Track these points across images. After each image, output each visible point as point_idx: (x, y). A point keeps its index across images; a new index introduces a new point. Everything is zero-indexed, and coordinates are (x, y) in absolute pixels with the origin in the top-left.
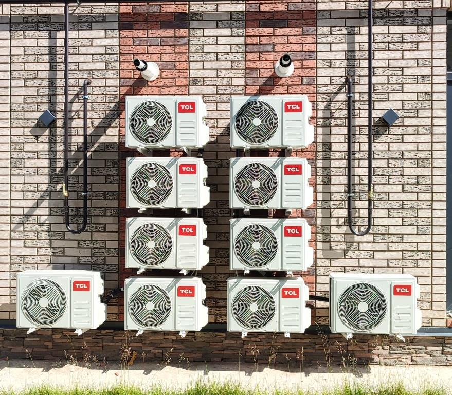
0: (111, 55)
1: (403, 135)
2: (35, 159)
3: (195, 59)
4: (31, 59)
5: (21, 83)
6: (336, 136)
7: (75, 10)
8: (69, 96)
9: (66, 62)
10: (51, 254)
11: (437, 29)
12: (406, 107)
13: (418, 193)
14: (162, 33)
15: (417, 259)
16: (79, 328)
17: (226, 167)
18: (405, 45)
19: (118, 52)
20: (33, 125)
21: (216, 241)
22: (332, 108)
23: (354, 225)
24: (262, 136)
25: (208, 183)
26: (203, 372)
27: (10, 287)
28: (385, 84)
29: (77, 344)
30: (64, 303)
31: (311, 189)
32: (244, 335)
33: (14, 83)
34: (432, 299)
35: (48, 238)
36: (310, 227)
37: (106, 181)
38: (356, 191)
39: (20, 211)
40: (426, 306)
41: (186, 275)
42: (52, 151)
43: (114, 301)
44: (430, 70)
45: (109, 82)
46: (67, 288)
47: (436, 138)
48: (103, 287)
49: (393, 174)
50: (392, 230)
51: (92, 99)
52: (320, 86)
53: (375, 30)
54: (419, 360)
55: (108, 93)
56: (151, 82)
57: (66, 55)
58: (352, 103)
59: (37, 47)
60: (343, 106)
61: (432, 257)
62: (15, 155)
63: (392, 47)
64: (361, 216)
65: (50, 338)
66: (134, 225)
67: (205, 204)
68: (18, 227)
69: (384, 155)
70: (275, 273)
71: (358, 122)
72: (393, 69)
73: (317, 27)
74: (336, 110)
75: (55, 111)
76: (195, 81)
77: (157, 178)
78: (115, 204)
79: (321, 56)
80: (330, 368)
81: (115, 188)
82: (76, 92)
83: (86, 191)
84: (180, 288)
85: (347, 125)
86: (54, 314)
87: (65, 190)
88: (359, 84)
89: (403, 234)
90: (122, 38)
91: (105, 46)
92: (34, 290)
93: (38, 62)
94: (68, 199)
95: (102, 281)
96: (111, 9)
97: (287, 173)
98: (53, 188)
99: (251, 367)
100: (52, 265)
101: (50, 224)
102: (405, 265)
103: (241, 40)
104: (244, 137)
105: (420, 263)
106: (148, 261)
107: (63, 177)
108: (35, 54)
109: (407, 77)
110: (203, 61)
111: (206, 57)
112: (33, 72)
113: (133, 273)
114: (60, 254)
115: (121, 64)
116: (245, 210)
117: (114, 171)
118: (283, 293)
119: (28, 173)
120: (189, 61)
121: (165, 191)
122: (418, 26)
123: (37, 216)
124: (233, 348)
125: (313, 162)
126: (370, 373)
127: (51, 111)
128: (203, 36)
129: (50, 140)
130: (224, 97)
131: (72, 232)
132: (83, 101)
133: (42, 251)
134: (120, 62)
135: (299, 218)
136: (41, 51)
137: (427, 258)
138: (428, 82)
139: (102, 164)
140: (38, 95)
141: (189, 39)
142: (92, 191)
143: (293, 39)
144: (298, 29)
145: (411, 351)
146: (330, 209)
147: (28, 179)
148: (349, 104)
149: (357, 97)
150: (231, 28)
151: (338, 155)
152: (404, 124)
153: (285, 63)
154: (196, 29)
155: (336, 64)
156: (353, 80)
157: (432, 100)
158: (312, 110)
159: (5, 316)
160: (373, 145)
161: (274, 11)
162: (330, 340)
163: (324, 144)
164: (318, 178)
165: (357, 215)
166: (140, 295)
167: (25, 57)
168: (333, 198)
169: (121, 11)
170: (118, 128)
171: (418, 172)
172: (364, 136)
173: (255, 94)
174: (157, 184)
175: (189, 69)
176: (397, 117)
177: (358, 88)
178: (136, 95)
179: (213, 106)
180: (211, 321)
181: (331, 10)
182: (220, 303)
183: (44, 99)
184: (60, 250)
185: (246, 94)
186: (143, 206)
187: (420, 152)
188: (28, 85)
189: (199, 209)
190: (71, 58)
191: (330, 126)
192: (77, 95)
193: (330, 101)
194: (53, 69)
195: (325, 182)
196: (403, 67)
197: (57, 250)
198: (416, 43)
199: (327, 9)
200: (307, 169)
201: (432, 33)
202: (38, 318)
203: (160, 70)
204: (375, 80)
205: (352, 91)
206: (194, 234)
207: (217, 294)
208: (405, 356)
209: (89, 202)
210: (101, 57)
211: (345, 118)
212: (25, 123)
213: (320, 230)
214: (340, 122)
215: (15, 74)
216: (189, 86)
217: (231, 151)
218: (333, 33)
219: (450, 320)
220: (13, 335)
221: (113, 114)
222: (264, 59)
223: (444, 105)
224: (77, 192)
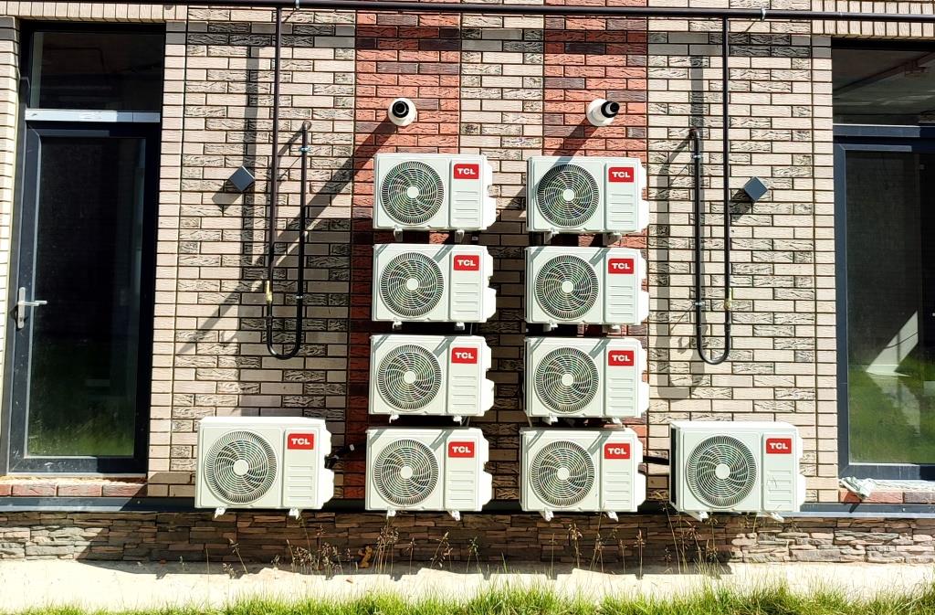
0: (343, 87)
1: (772, 215)
2: (218, 241)
3: (469, 96)
4: (218, 87)
5: (200, 123)
6: (676, 215)
7: (289, 17)
8: (278, 146)
9: (276, 94)
10: (240, 391)
11: (818, 63)
12: (777, 174)
13: (795, 300)
14: (421, 56)
15: (795, 401)
16: (290, 509)
17: (515, 258)
18: (774, 84)
19: (354, 83)
20: (217, 188)
21: (503, 371)
22: (670, 173)
23: (705, 348)
24: (576, 215)
25: (492, 285)
27: (171, 445)
28: (746, 140)
29: (277, 537)
30: (272, 468)
33: (190, 123)
34: (817, 461)
35: (235, 365)
36: (644, 351)
37: (330, 277)
38: (706, 297)
39: (191, 324)
40: (811, 470)
41: (463, 425)
42: (247, 229)
43: (340, 467)
44: (810, 122)
45: (339, 127)
46: (277, 444)
47: (820, 221)
48: (330, 444)
49: (759, 273)
50: (759, 356)
51: (312, 151)
52: (653, 141)
53: (732, 62)
54: (800, 554)
55: (337, 142)
56: (403, 127)
57: (276, 84)
58: (700, 167)
59: (228, 69)
60: (686, 172)
61: (816, 396)
62: (186, 235)
63: (755, 87)
64: (714, 334)
65: (233, 527)
66: (384, 347)
67: (490, 315)
68: (186, 351)
69: (747, 245)
70: (587, 422)
71: (709, 195)
72: (757, 119)
73: (647, 55)
74: (676, 176)
75: (254, 168)
76: (469, 129)
77: (420, 276)
78: (343, 312)
79: (653, 97)
81: (343, 288)
82: (287, 140)
83: (300, 293)
84: (452, 444)
85: (692, 199)
86: (257, 486)
87: (268, 290)
88: (709, 140)
89: (774, 362)
90: (360, 61)
91: (334, 72)
93: (228, 93)
94: (272, 305)
96: (345, 18)
97: (612, 271)
98: (245, 288)
100: (240, 409)
101: (239, 344)
102: (778, 408)
103: (538, 70)
104: (549, 215)
105: (800, 406)
107: (264, 269)
108: (224, 81)
109: (778, 131)
110: (481, 99)
111: (485, 94)
112: (220, 108)
114: (254, 392)
115: (358, 99)
117: (343, 262)
118: (607, 452)
119: (206, 264)
120: (460, 99)
121: (431, 295)
122: (792, 58)
123: (219, 330)
124: (521, 540)
125: (645, 252)
127: (247, 168)
128: (482, 63)
129: (244, 212)
130: (512, 153)
131: (278, 356)
132: (299, 154)
133: (225, 387)
134: (356, 96)
136: (234, 77)
137: (809, 398)
138: (807, 139)
139: (324, 250)
140: (226, 143)
141: (461, 66)
142: (307, 293)
143: (612, 72)
144: (621, 57)
145: (788, 540)
146: (669, 324)
147: (205, 273)
148: (696, 167)
149: (706, 158)
150: (523, 53)
151: (679, 243)
152: (775, 200)
154: (472, 51)
155: (675, 109)
156: (702, 133)
159: (160, 492)
160: (731, 229)
161: (586, 30)
163: (659, 226)
164: (650, 275)
165: (708, 333)
166: (392, 455)
167: (207, 85)
168: (673, 307)
169: (360, 21)
170: (351, 196)
171: (795, 269)
172: (718, 216)
173: (558, 150)
174: (420, 284)
175: (461, 111)
176: (764, 190)
177: (707, 146)
179: (496, 165)
180: (496, 496)
181: (668, 32)
183: (236, 149)
184: (253, 385)
185: (544, 151)
186: (398, 318)
187: (797, 241)
188: (211, 127)
190: (283, 89)
191: (667, 200)
192: (289, 144)
193: (668, 163)
194: (251, 103)
195: (661, 282)
196: (771, 117)
197: (248, 385)
198: (790, 84)
199: (663, 29)
200: (640, 265)
201: (812, 70)
202: (231, 493)
203: (417, 110)
204: (732, 134)
205: (699, 150)
206: (474, 361)
207: (500, 456)
208: (780, 549)
209: (303, 310)
210: (327, 89)
211: (690, 188)
212: (205, 185)
213: (653, 355)
214: (682, 194)
215: (191, 110)
216: (460, 134)
217: (522, 234)
218: (671, 65)
219: (844, 491)
220: (172, 523)
221: (343, 174)
222: (570, 99)
223: (830, 172)
224: (285, 293)
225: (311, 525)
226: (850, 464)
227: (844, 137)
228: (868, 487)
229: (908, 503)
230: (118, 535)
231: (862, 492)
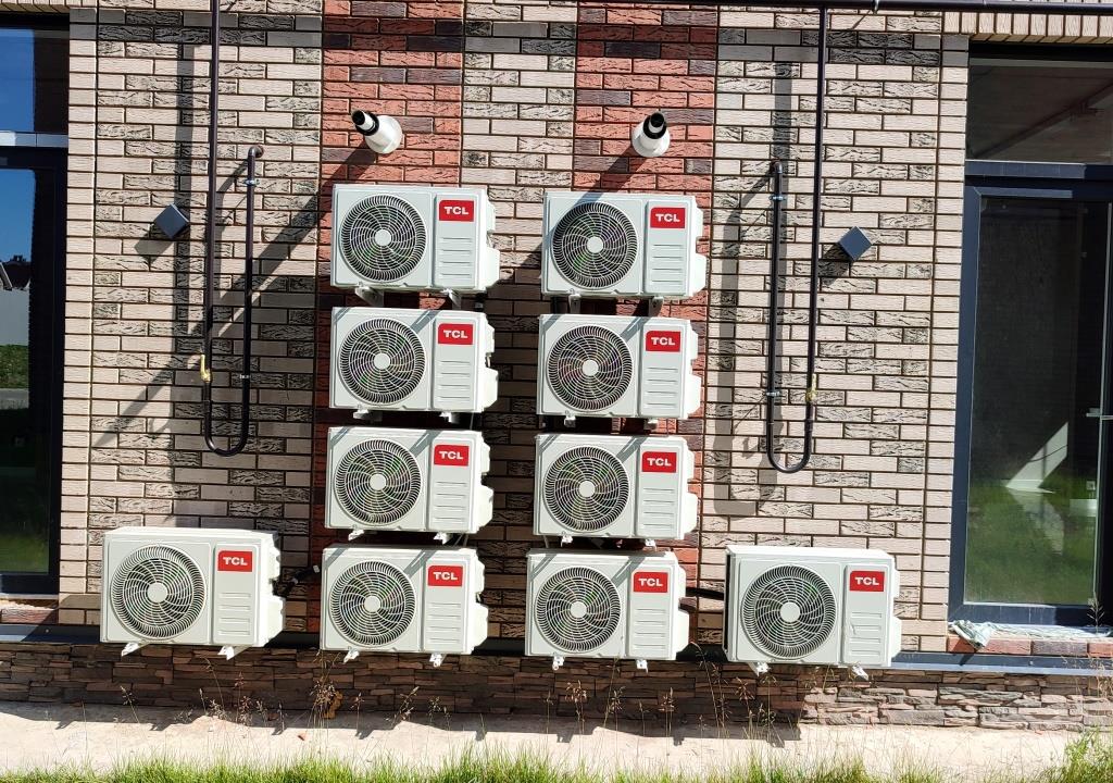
0: (305, 100)
1: (877, 279)
2: (144, 303)
3: (474, 113)
4: (140, 99)
5: (119, 148)
6: (748, 278)
7: (233, 3)
8: (218, 179)
9: (212, 109)
10: (174, 495)
11: (949, 74)
12: (885, 224)
13: (901, 392)
14: (410, 58)
15: (896, 522)
16: (229, 645)
17: (531, 332)
18: (887, 102)
19: (319, 94)
20: (142, 234)
21: (508, 476)
22: (742, 222)
23: (778, 452)
24: (605, 272)
25: (495, 362)
26: (474, 734)
27: (87, 561)
28: (847, 178)
29: (223, 677)
30: (199, 595)
31: (698, 380)
32: (558, 663)
33: (104, 147)
34: (921, 600)
35: (168, 462)
36: (692, 454)
37: (289, 352)
38: (783, 385)
39: (112, 408)
40: (911, 611)
41: (446, 544)
42: (180, 288)
43: (299, 592)
44: (934, 154)
45: (300, 154)
46: (205, 566)
47: (940, 288)
48: (278, 565)
49: (856, 355)
50: (850, 463)
51: (265, 186)
52: (720, 178)
53: (831, 70)
54: (892, 715)
55: (297, 175)
56: (385, 155)
57: (213, 96)
58: (781, 213)
59: (154, 75)
60: (763, 220)
61: (924, 517)
62: (103, 294)
63: (862, 105)
64: (791, 434)
65: (167, 663)
66: (344, 443)
67: (489, 404)
68: (108, 440)
69: (840, 318)
70: (621, 542)
71: (792, 251)
72: (862, 150)
73: (717, 60)
74: (750, 225)
75: (188, 208)
76: (474, 158)
77: (392, 351)
78: (306, 398)
79: (723, 118)
80: (724, 730)
81: (306, 366)
82: (231, 172)
83: (247, 371)
84: (434, 569)
85: (769, 257)
86: (179, 617)
87: (206, 368)
88: (796, 177)
89: (870, 472)
90: (327, 65)
91: (294, 80)
92: (138, 568)
93: (154, 107)
94: (211, 387)
95: (277, 553)
96: (307, 6)
97: (651, 347)
98: (180, 363)
99: (571, 725)
100: (175, 518)
101: (173, 436)
102: (872, 531)
103: (567, 80)
104: (569, 273)
105: (902, 529)
106: (370, 515)
107: (202, 341)
108: (148, 91)
109: (890, 167)
110: (490, 119)
111: (496, 111)
112: (144, 127)
113: (340, 537)
114: (192, 496)
115: (325, 117)
116: (568, 418)
117: (306, 333)
118: (637, 584)
119: (129, 332)
120: (462, 118)
121: (407, 376)
122: (913, 66)
123: (147, 418)
124: (534, 688)
125: (701, 327)
126: (800, 739)
127: (179, 208)
128: (492, 69)
129: (176, 264)
130: (531, 192)
131: (218, 452)
132: (245, 189)
133: (155, 489)
134: (323, 113)
135: (671, 438)
136: (161, 85)
137: (915, 519)
138: (929, 178)
139: (281, 317)
140: (153, 174)
141: (463, 74)
142: (259, 372)
143: (669, 83)
144: (680, 63)
145: (876, 698)
146: (732, 420)
147: (128, 344)
148: (776, 215)
149: (791, 202)
150: (549, 56)
151: (751, 315)
152: (881, 259)
153: (654, 130)
154: (479, 53)
155: (752, 135)
156: (786, 168)
157: (936, 214)
158: (705, 224)
159: (76, 618)
160: (819, 297)
161: (635, 25)
162: (725, 674)
163: (724, 292)
164: (709, 357)
165: (784, 432)
166: (353, 582)
167: (127, 96)
168: (738, 398)
169: (327, 11)
170: (315, 247)
171: (903, 352)
172: (803, 279)
173: (592, 189)
174: (392, 362)
175: (463, 134)
176: (866, 244)
177: (794, 185)
178: (353, 181)
179: (507, 210)
180: (493, 635)
181: (746, 28)
182: (512, 599)
183: (165, 182)
184: (191, 487)
185: (573, 188)
186: (363, 405)
187: (908, 314)
188: (133, 153)
189: (476, 414)
190: (223, 102)
191: (736, 257)
192: (234, 177)
193: (740, 208)
194: (184, 122)
195: (723, 366)
196: (882, 147)
197: (185, 488)
198: (909, 101)
199: (740, 25)
200: (690, 341)
201: (940, 83)
202: (145, 624)
203: (403, 132)
204: (826, 169)
205: (782, 190)
206: (464, 462)
207: (506, 582)
208: (869, 708)
209: (253, 393)
210: (284, 103)
211: (767, 242)
212: (125, 230)
213: (710, 459)
214: (756, 249)
215: (106, 130)
216: (461, 166)
217: (542, 300)
218: (748, 74)
219: (954, 637)
220: (90, 657)
221: (306, 218)
222: (611, 120)
223: (958, 223)
224: (230, 372)
225: (266, 664)
226: (965, 603)
227: (981, 177)
228: (985, 633)
229: (1038, 654)
230: (23, 671)
231: (977, 640)
